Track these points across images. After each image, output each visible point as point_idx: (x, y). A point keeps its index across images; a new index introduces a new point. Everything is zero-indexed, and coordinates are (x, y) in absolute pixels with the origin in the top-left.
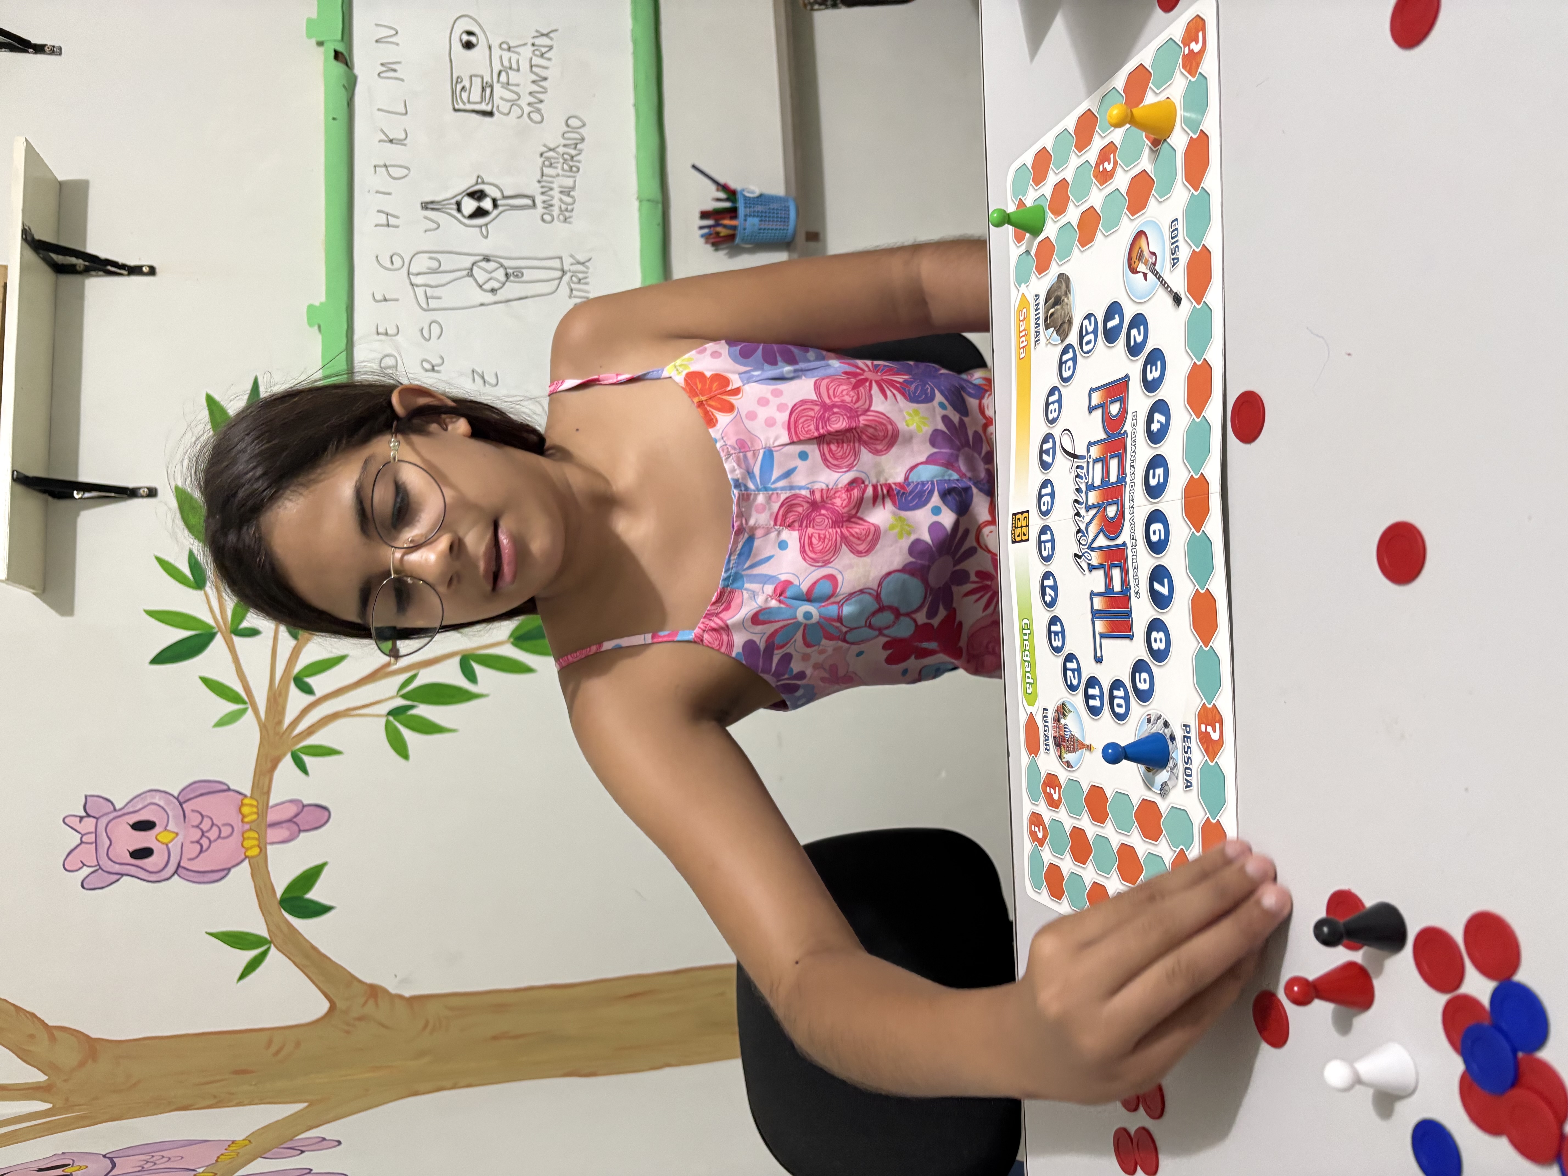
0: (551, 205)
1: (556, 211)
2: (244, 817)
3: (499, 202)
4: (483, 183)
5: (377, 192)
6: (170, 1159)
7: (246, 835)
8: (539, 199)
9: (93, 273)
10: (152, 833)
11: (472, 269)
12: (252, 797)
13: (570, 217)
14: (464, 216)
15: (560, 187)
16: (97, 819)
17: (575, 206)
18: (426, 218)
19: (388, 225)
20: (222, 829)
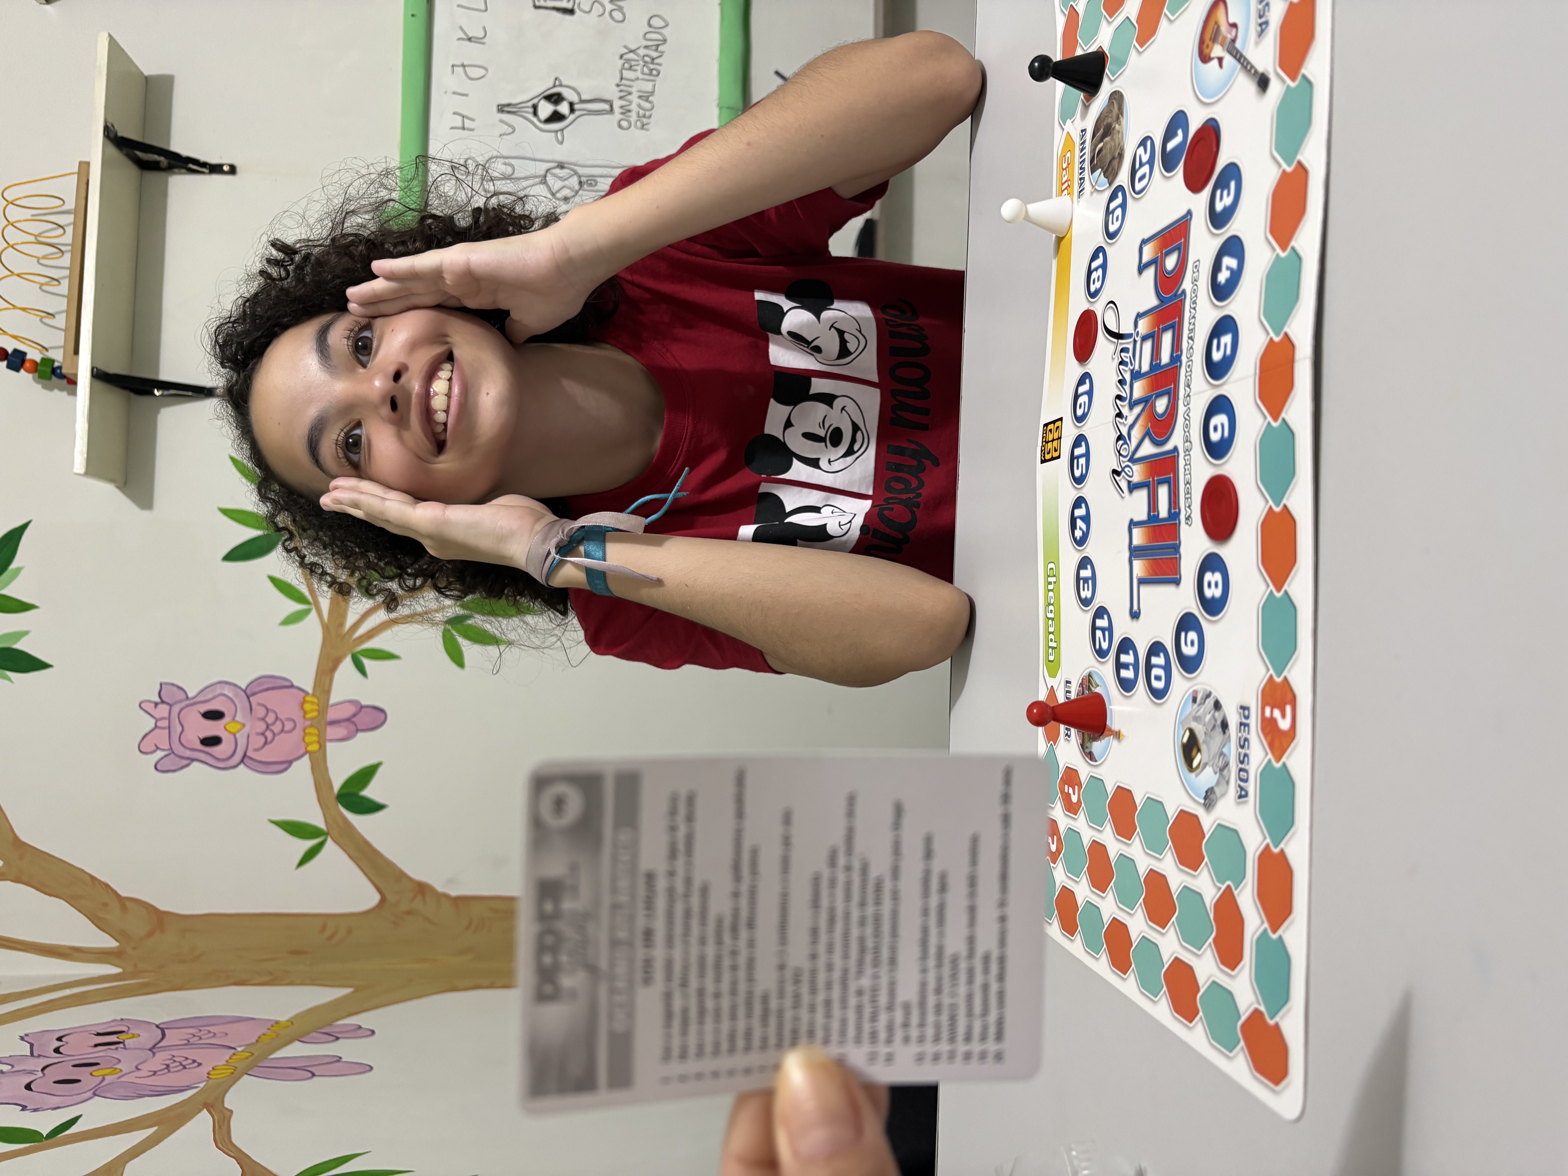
0: (629, 111)
1: (633, 117)
2: (305, 713)
3: (576, 107)
4: (561, 85)
5: (454, 93)
6: (215, 1034)
7: (307, 731)
8: (617, 104)
9: (176, 170)
10: (221, 723)
11: (545, 176)
12: (313, 695)
13: (647, 124)
14: (539, 120)
15: (639, 91)
16: (171, 705)
17: (653, 111)
18: (501, 121)
19: (463, 128)
20: (286, 723)
